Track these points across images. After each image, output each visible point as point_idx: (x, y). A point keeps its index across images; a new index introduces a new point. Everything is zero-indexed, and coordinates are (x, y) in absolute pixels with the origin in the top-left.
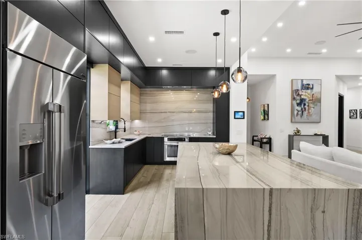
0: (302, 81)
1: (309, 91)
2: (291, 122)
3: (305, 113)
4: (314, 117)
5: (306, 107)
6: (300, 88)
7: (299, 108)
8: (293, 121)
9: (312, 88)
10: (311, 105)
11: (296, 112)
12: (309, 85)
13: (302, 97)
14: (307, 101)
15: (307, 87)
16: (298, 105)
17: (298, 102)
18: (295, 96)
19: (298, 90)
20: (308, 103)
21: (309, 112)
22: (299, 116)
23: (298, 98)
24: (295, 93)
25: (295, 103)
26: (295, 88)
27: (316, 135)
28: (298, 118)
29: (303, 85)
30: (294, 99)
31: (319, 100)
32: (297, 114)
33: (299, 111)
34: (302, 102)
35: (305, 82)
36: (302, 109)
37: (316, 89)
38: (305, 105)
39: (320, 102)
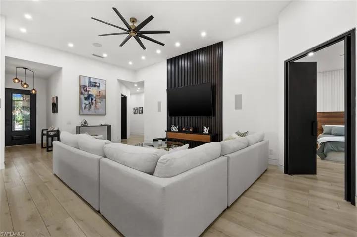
0: (89, 78)
1: (96, 88)
2: (80, 114)
3: (93, 107)
4: (101, 111)
5: (93, 101)
6: (87, 84)
7: (87, 102)
8: (81, 113)
9: (99, 86)
10: (98, 101)
11: (83, 106)
12: (96, 83)
13: (90, 92)
14: (94, 96)
15: (94, 85)
16: (86, 99)
17: (86, 96)
18: (83, 91)
19: (85, 86)
20: (95, 98)
21: (96, 106)
22: (87, 110)
23: (86, 93)
24: (83, 89)
25: (82, 97)
26: (82, 84)
27: (102, 125)
28: (86, 111)
29: (90, 82)
30: (81, 93)
31: (105, 97)
32: (85, 107)
33: (87, 105)
34: (89, 97)
35: (92, 80)
36: (89, 103)
37: (102, 87)
38: (92, 99)
39: (106, 99)
